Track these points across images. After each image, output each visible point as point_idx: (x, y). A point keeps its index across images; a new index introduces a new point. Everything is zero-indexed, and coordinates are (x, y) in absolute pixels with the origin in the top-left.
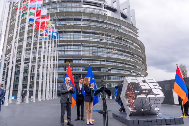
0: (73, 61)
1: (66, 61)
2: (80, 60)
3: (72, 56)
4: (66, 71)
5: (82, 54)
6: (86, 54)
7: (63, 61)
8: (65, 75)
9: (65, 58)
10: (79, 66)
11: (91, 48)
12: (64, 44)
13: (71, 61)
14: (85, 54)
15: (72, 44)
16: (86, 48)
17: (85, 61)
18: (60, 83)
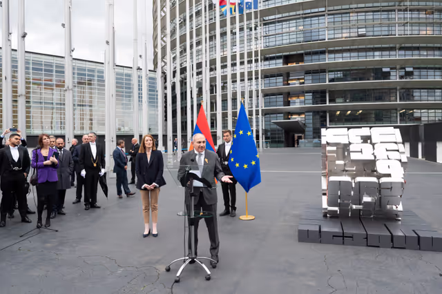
0: (306, 58)
1: (287, 59)
2: (323, 52)
3: (302, 47)
4: (289, 84)
5: (327, 36)
6: (340, 36)
7: (281, 61)
8: (288, 96)
9: (284, 54)
10: (322, 70)
11: (353, 17)
12: (280, 16)
13: (299, 58)
14: (336, 36)
15: (301, 12)
16: (338, 18)
17: (337, 55)
18: (275, 115)
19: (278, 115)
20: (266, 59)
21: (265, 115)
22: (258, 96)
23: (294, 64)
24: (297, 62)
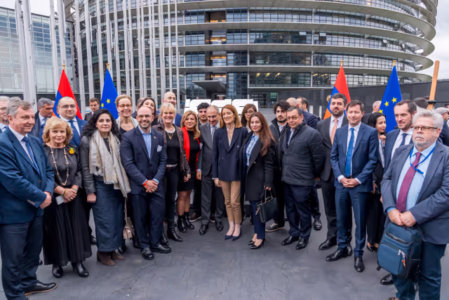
0: (228, 16)
1: (209, 16)
2: (245, 11)
3: (224, 4)
4: (210, 43)
7: (203, 17)
8: (209, 55)
9: (206, 10)
10: (243, 30)
13: (221, 15)
17: (258, 16)
18: (197, 75)
19: (200, 75)
20: (187, 14)
21: (187, 74)
22: (174, 54)
23: (216, 22)
24: (220, 20)
